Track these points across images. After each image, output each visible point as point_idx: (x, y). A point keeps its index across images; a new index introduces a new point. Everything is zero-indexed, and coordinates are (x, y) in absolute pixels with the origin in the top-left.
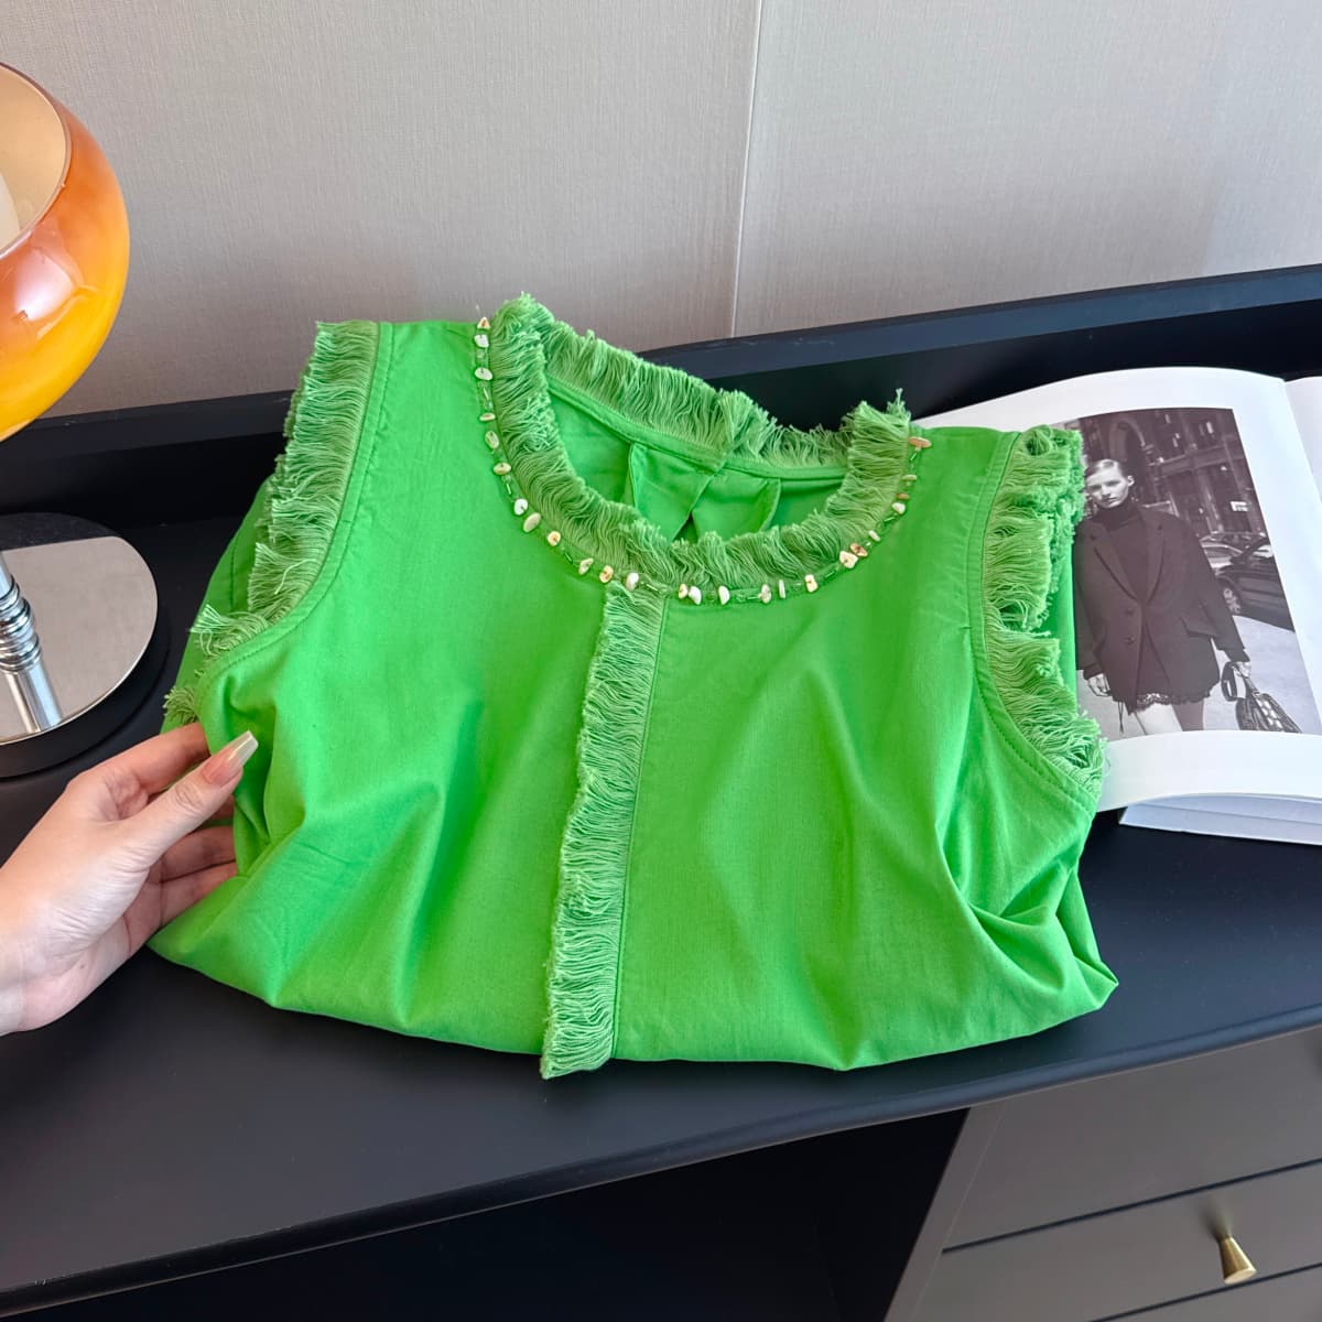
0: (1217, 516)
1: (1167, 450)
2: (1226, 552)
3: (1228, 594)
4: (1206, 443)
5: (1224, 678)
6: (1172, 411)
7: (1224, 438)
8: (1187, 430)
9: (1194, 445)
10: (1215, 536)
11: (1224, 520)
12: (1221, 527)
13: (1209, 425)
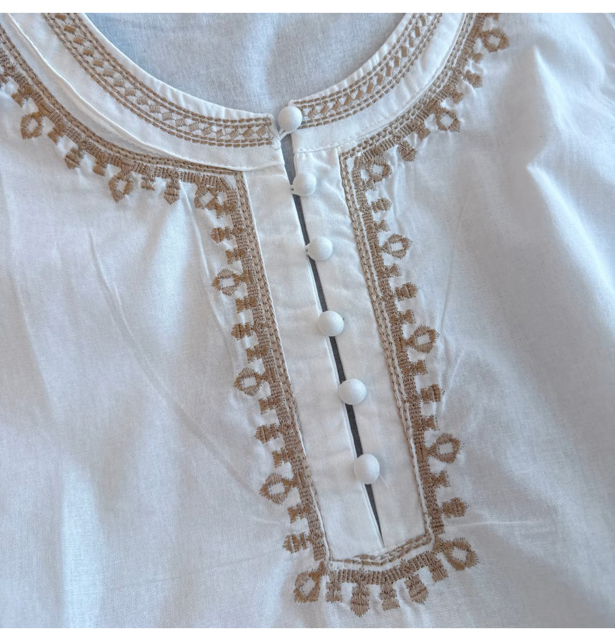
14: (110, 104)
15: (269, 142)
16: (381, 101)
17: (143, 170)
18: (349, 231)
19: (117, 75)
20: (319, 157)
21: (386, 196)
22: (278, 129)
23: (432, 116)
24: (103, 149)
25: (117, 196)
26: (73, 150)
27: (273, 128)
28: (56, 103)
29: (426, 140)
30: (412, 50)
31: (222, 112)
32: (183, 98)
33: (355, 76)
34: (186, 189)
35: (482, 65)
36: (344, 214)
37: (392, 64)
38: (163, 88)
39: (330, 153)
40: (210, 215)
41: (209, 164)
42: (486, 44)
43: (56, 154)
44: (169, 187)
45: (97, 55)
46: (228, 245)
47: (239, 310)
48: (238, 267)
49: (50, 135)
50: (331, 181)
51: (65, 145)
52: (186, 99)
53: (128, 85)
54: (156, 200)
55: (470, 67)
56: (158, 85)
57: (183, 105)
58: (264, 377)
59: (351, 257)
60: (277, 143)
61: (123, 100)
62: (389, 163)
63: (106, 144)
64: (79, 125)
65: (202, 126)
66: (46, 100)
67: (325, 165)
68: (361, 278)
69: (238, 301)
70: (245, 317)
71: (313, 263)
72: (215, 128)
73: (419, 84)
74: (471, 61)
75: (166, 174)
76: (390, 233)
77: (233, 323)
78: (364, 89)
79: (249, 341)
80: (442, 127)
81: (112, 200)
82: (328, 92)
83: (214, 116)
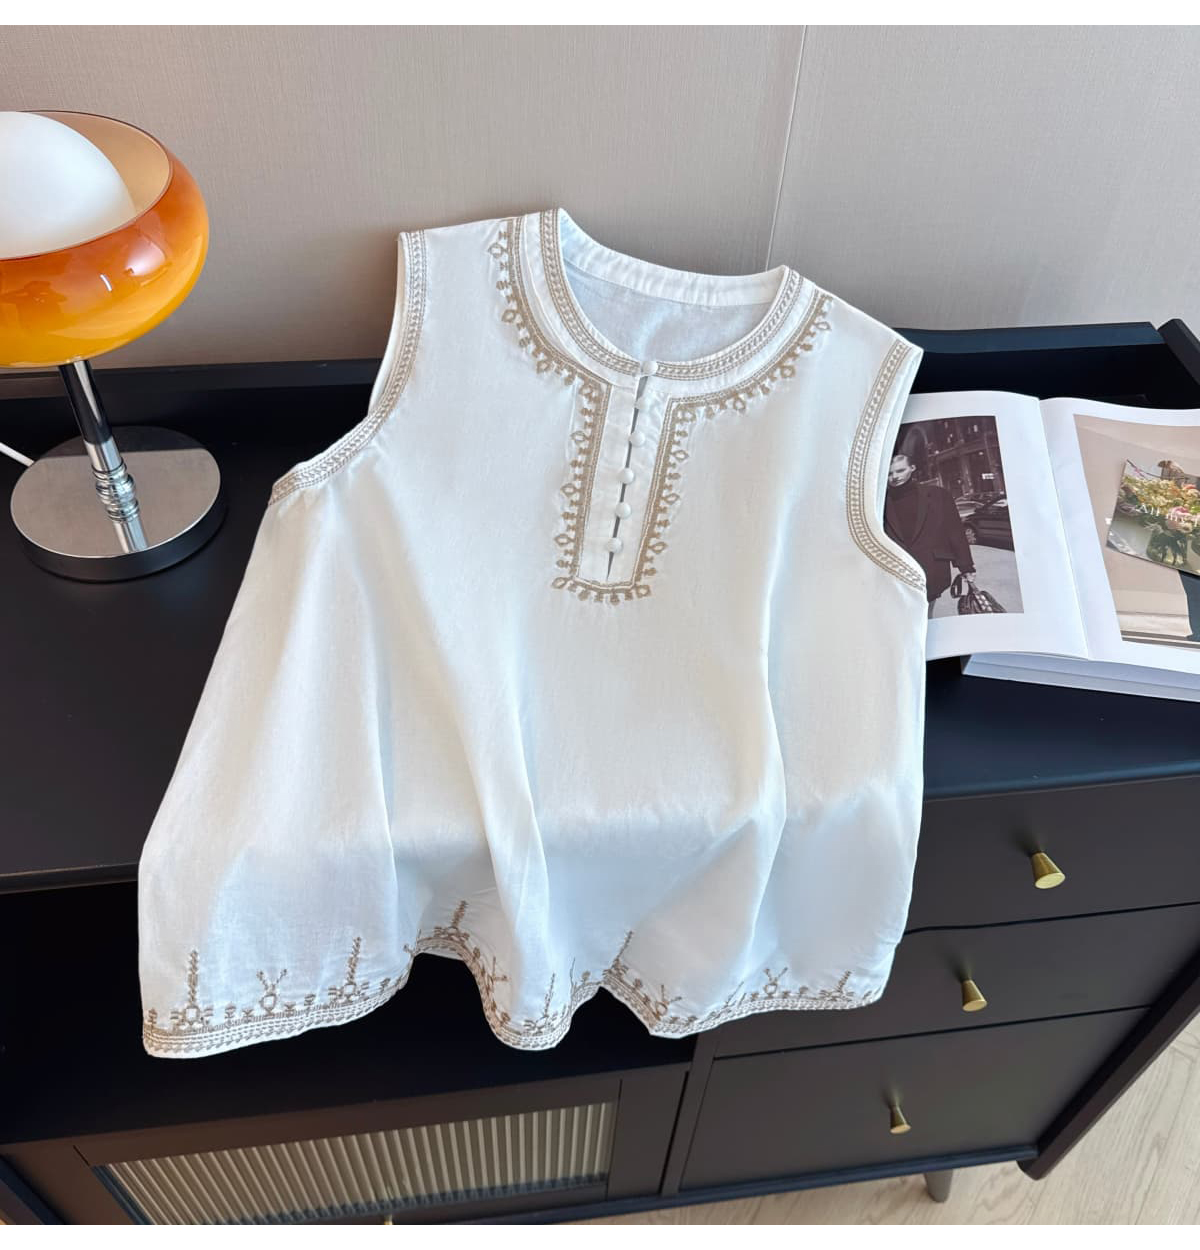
0: (970, 484)
1: (941, 444)
2: (972, 505)
3: (969, 533)
4: (971, 439)
5: (954, 584)
6: (951, 421)
7: (985, 435)
8: (959, 431)
9: (962, 440)
10: (967, 497)
11: (975, 487)
12: (972, 491)
13: (976, 429)
14: (558, 321)
15: (634, 375)
16: (706, 380)
17: (559, 362)
18: (658, 439)
19: (568, 308)
20: (659, 395)
21: (687, 430)
22: (642, 371)
23: (732, 400)
24: (543, 343)
25: (539, 370)
26: (526, 338)
27: (639, 369)
28: (528, 309)
29: (723, 411)
30: (736, 360)
31: (614, 350)
32: (598, 335)
33: (697, 361)
34: (578, 381)
35: (773, 384)
36: (659, 428)
37: (721, 363)
38: (589, 325)
39: (666, 395)
40: (585, 401)
41: (596, 373)
42: (782, 373)
43: (517, 336)
44: (569, 376)
45: (562, 293)
46: (588, 419)
47: (580, 453)
48: (588, 433)
49: (518, 325)
50: (659, 409)
51: (523, 333)
52: (599, 336)
53: (571, 315)
54: (559, 381)
55: (767, 383)
56: (587, 322)
57: (595, 337)
58: (579, 491)
59: (653, 450)
60: (638, 378)
61: (565, 322)
62: (697, 414)
63: (546, 342)
64: (536, 326)
65: (601, 352)
66: (524, 305)
67: (659, 400)
68: (653, 463)
69: (581, 449)
70: (581, 458)
71: (630, 445)
72: (607, 356)
73: (732, 380)
74: (768, 380)
75: (570, 369)
76: (680, 448)
77: (573, 459)
78: (700, 370)
79: (578, 471)
80: (735, 407)
81: (535, 373)
82: (678, 363)
83: (609, 350)
